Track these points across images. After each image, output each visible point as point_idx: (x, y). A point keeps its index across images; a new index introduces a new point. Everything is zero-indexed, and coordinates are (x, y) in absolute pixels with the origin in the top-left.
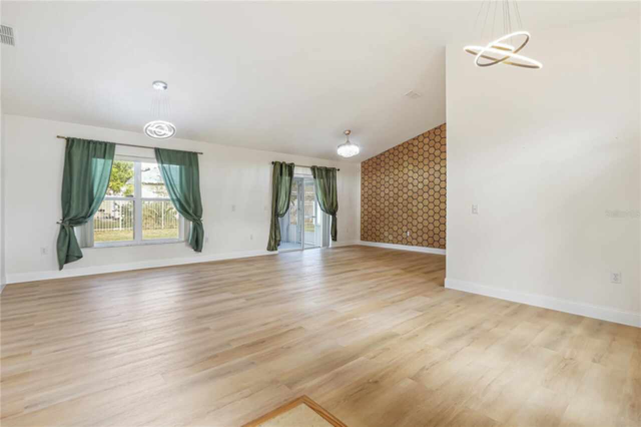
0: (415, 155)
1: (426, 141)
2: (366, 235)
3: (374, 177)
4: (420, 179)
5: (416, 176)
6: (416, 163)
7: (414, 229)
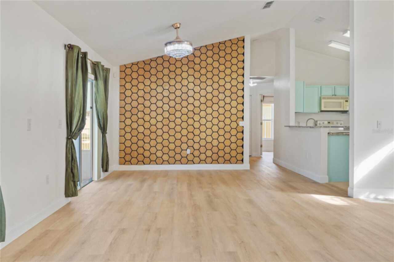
0: (197, 67)
1: (210, 53)
2: (128, 158)
3: (141, 86)
4: (203, 93)
5: (197, 89)
6: (197, 75)
7: (196, 146)
